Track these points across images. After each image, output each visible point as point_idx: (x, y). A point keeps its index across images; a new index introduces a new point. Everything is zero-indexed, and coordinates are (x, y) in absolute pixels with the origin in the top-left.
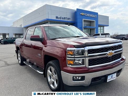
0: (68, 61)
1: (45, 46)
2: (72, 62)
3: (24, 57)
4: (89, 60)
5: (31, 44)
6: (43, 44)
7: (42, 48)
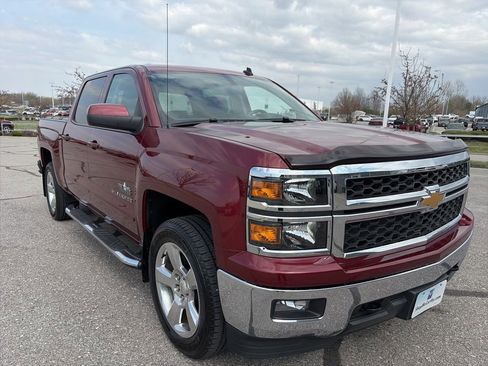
0: (253, 226)
1: (150, 154)
2: (270, 235)
3: (67, 189)
4: (348, 226)
5: (95, 142)
6: (139, 141)
7: (136, 160)
